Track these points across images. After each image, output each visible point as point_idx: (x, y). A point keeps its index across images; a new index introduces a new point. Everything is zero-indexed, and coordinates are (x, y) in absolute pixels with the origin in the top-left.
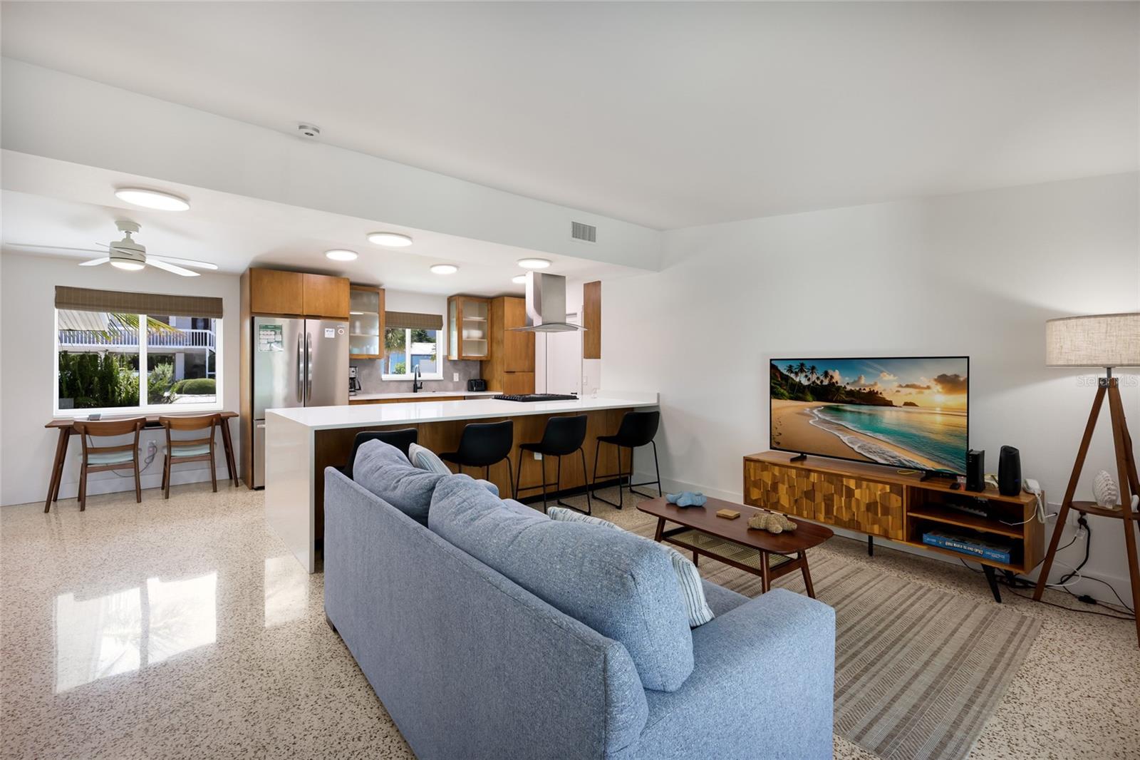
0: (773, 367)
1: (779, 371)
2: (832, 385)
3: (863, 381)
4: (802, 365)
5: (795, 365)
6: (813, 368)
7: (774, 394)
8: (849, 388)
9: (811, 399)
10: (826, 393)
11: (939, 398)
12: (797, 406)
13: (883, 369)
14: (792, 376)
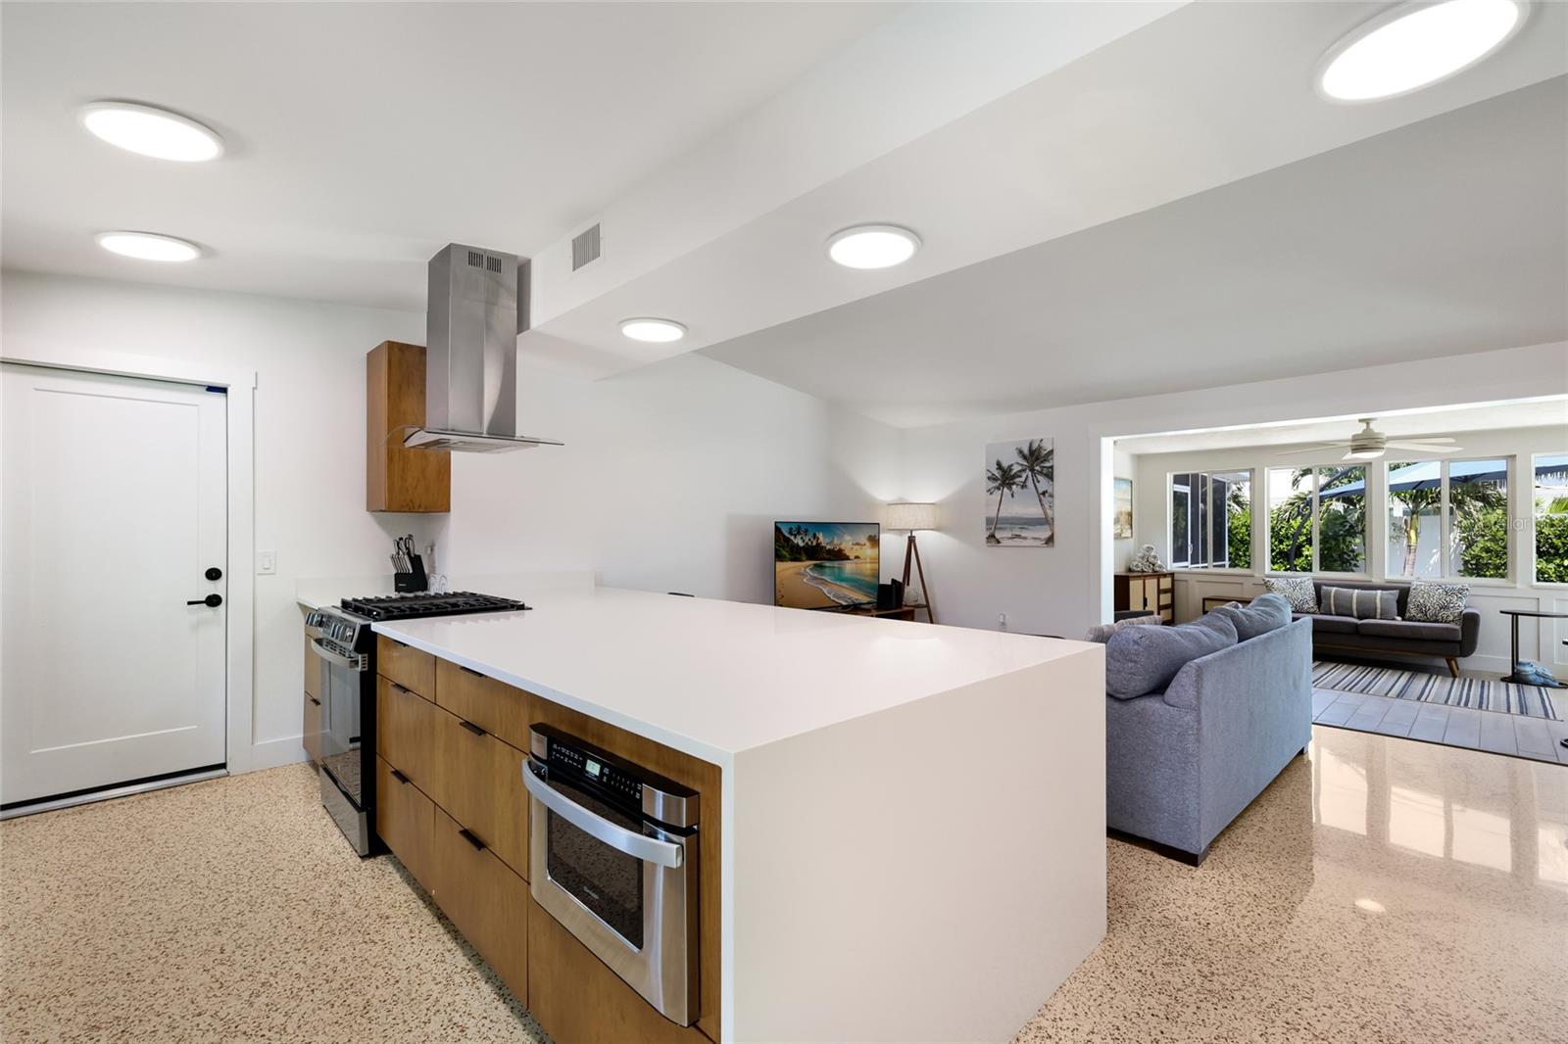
0: (778, 530)
1: (782, 533)
2: (818, 544)
3: (836, 542)
4: (800, 528)
5: (794, 527)
6: (806, 531)
7: (779, 557)
8: (828, 547)
9: (804, 558)
10: (814, 553)
11: (868, 552)
12: (794, 567)
13: (844, 530)
14: (792, 538)
